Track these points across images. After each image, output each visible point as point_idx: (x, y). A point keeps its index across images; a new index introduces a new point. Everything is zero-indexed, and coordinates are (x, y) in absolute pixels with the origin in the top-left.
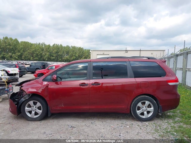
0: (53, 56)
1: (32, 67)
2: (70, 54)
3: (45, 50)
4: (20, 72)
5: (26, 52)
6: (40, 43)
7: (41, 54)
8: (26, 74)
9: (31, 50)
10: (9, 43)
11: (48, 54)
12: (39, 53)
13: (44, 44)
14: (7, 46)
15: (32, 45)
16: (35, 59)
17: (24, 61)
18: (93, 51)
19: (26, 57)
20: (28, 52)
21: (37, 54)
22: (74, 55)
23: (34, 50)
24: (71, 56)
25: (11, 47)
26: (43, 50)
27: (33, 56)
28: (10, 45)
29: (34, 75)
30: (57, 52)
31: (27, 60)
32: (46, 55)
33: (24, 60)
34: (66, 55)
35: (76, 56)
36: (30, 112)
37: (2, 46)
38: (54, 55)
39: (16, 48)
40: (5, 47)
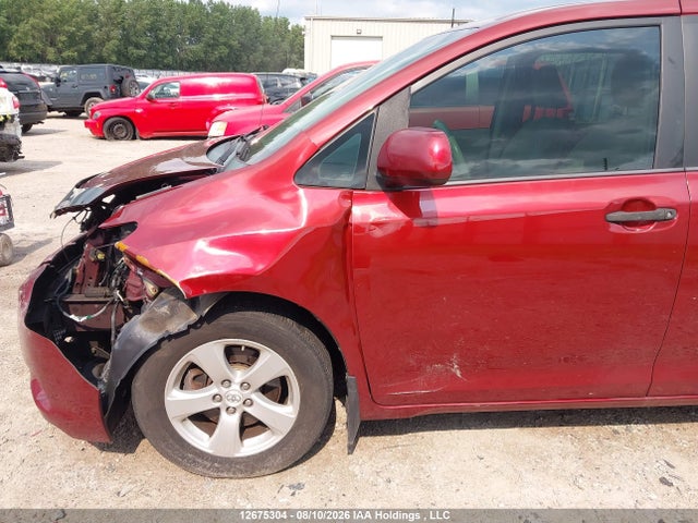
0: (137, 46)
1: (64, 88)
2: (207, 37)
3: (103, 19)
4: (22, 108)
5: (24, 27)
7: (88, 34)
8: (46, 121)
9: (46, 17)
11: (117, 33)
12: (79, 29)
16: (65, 54)
17: (16, 65)
18: (316, 22)
19: (23, 46)
20: (33, 27)
21: (71, 36)
22: (222, 40)
24: (213, 46)
26: (93, 18)
27: (52, 44)
29: (87, 125)
30: (153, 29)
31: (30, 61)
33: (17, 61)
34: (191, 43)
35: (230, 47)
36: (206, 419)
38: (143, 41)
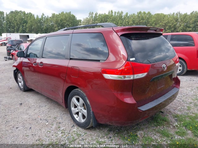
3: (180, 20)
6: (174, 13)
7: (175, 25)
9: (164, 22)
10: (143, 17)
11: (183, 24)
12: (173, 24)
13: (179, 13)
14: (140, 20)
15: (165, 16)
20: (160, 25)
21: (170, 26)
23: (167, 21)
25: (144, 21)
28: (143, 19)
30: (195, 22)
32: (180, 26)
37: (136, 22)
38: (191, 26)
39: (149, 22)
40: (138, 22)
